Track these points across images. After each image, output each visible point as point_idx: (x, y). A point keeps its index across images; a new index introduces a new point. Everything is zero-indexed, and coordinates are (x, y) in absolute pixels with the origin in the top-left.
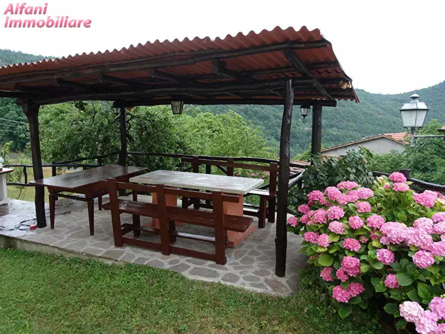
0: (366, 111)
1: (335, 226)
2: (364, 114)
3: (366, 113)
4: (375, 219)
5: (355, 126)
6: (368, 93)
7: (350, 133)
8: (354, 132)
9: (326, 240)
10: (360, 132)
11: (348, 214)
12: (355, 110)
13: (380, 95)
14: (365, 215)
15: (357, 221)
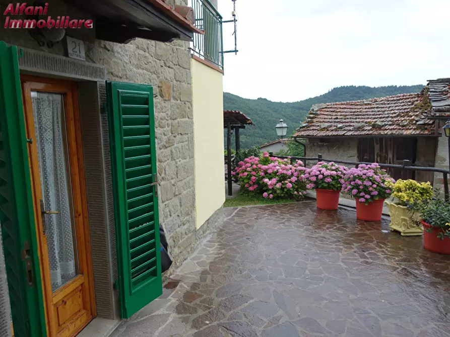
0: (270, 118)
1: (249, 169)
2: (268, 121)
3: (270, 120)
4: (259, 165)
5: (261, 132)
6: (270, 101)
7: (258, 139)
8: (261, 139)
9: (246, 173)
10: (266, 139)
11: (252, 165)
12: (260, 117)
13: (280, 103)
14: (257, 165)
15: (255, 166)
